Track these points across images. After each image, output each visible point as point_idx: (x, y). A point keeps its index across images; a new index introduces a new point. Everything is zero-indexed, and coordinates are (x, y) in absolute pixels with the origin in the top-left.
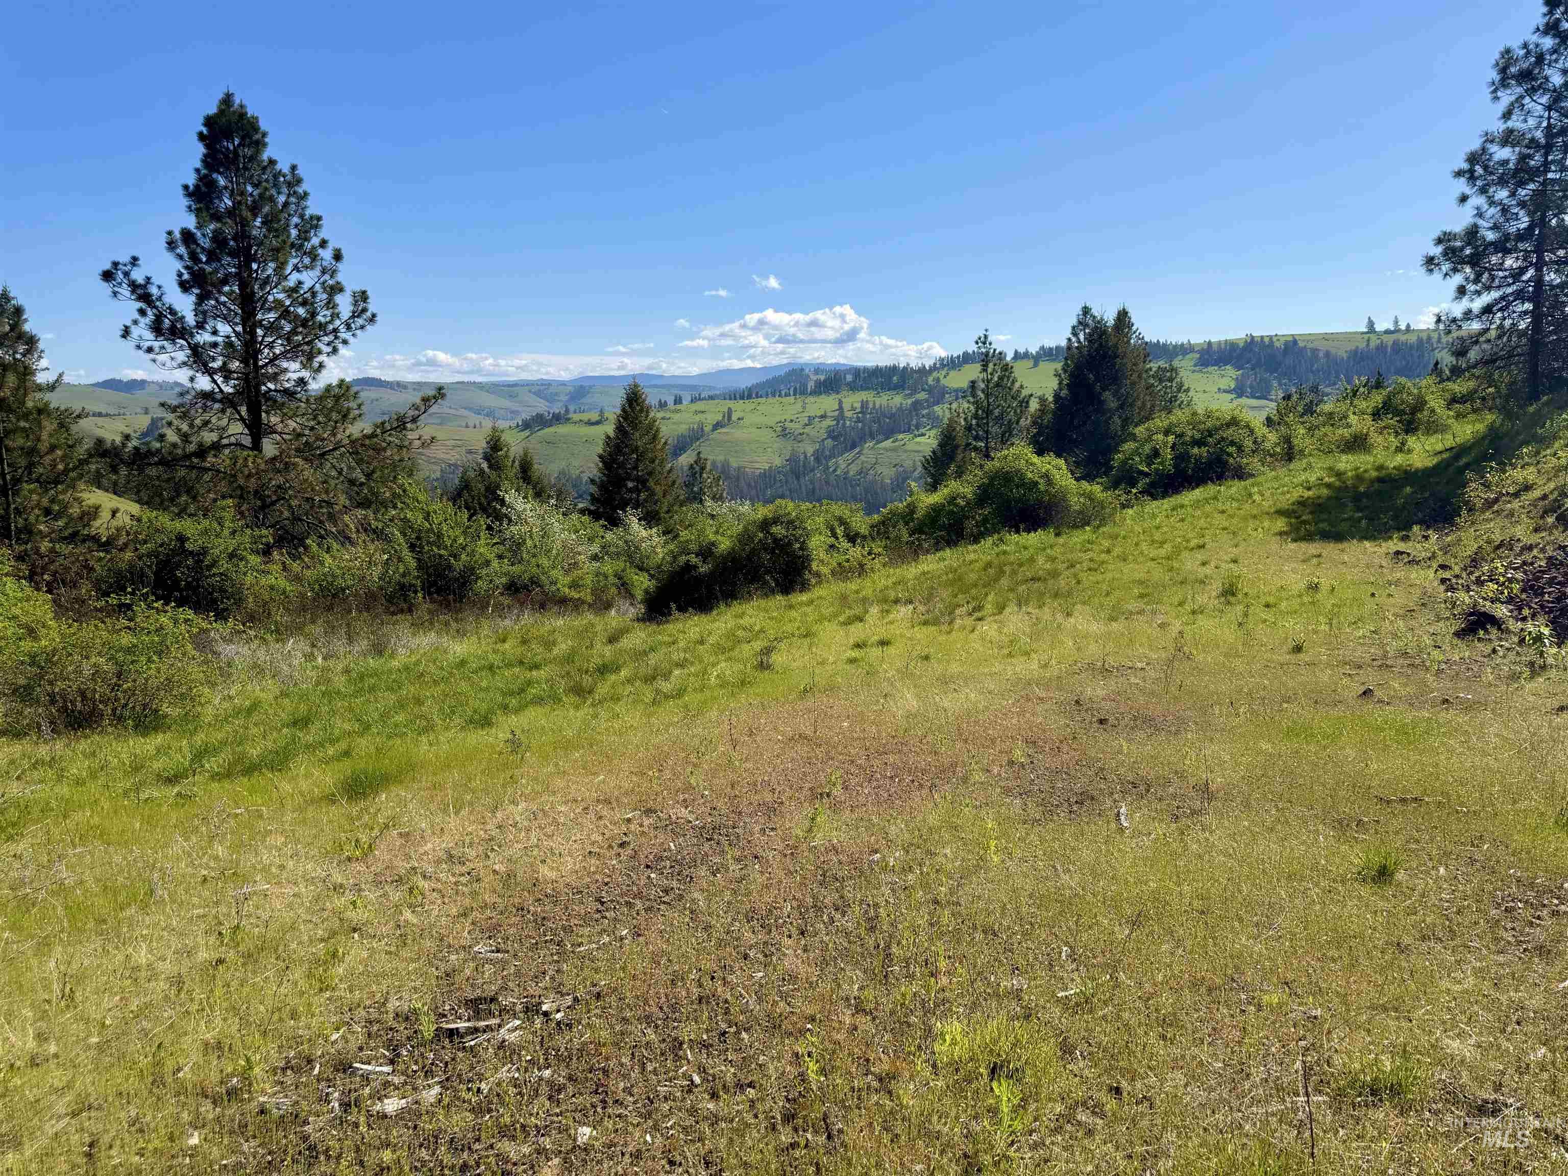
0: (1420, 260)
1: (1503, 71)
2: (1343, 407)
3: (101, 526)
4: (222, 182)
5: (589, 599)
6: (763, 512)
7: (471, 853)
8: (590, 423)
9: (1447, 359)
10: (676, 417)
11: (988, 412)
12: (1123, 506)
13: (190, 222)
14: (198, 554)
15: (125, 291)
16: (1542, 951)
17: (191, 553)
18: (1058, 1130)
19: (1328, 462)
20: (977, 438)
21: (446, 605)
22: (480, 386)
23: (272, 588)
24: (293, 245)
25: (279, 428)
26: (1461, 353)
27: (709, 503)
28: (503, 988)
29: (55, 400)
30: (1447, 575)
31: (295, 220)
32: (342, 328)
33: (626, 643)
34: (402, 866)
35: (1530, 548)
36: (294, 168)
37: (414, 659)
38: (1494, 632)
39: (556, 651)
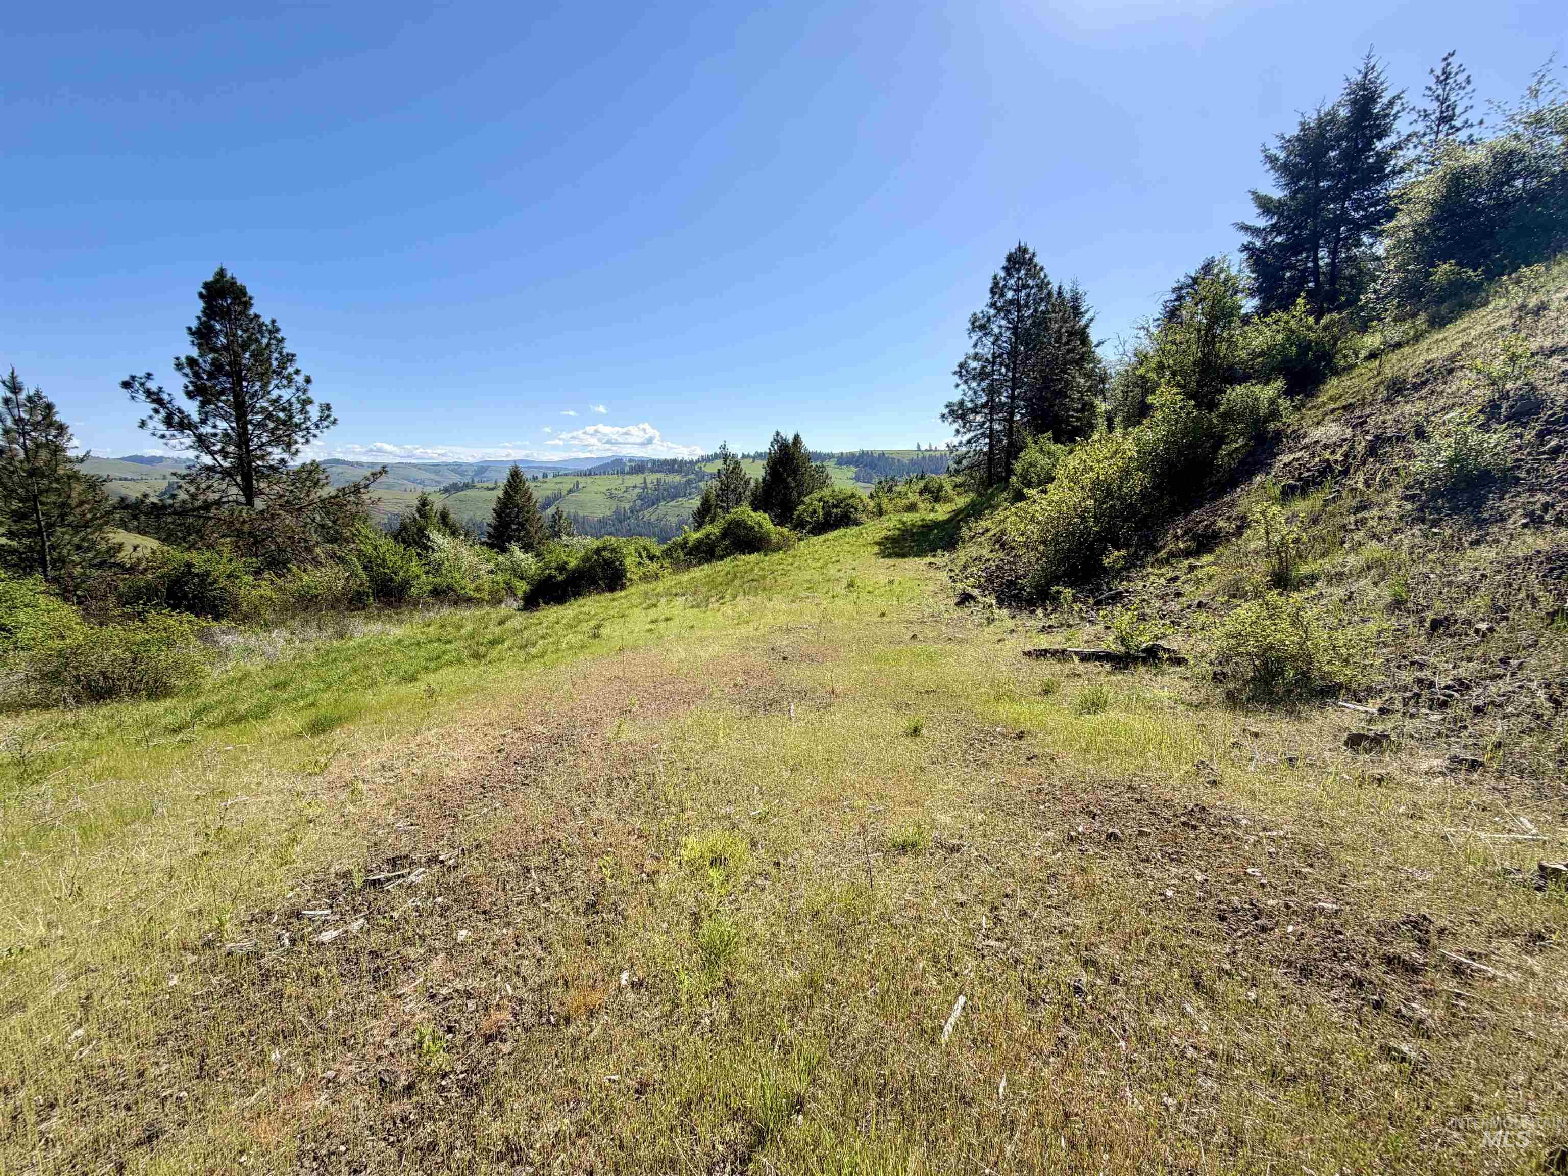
0: (939, 416)
1: (973, 323)
2: (905, 489)
3: (125, 557)
4: (218, 327)
5: (487, 598)
6: (596, 543)
7: (397, 764)
8: (488, 489)
9: (953, 466)
10: (545, 486)
11: (728, 487)
12: (799, 540)
13: (194, 352)
14: (203, 575)
15: (142, 396)
16: (984, 764)
17: (197, 575)
18: (746, 891)
19: (899, 517)
20: (722, 501)
21: (389, 605)
22: (414, 466)
23: (261, 597)
24: (274, 372)
25: (267, 491)
26: (959, 462)
27: (564, 537)
28: (414, 849)
29: (83, 469)
30: (953, 574)
31: (276, 355)
32: (313, 427)
33: (509, 625)
34: (349, 776)
35: (988, 560)
36: (273, 321)
37: (365, 639)
38: (973, 603)
39: (463, 631)
